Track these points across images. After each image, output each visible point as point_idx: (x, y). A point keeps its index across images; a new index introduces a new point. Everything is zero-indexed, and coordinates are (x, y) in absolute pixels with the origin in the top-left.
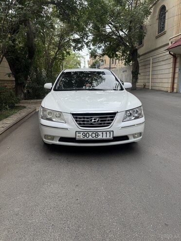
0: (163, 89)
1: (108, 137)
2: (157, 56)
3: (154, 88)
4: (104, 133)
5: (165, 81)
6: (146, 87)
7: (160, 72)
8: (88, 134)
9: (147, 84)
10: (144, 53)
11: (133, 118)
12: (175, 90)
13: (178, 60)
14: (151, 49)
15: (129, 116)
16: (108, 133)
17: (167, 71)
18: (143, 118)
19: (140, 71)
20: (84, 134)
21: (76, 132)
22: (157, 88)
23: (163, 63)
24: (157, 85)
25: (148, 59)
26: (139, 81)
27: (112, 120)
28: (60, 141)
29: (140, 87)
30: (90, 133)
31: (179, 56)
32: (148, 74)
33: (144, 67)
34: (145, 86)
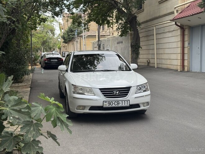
0: (172, 67)
1: (126, 105)
2: (162, 26)
3: (160, 66)
4: (123, 101)
5: (173, 56)
6: (151, 65)
7: (167, 46)
8: (112, 103)
9: (152, 61)
10: (145, 20)
11: (142, 91)
12: (186, 69)
13: (186, 32)
14: (153, 17)
15: (139, 90)
16: (126, 101)
17: (174, 45)
18: (149, 91)
19: (141, 44)
20: (109, 103)
21: (103, 101)
22: (164, 66)
23: (170, 35)
24: (164, 62)
25: (151, 29)
26: (141, 56)
27: (128, 92)
28: (89, 110)
29: (143, 64)
30: (114, 102)
31: (187, 27)
32: (151, 47)
33: (145, 39)
34: (149, 63)
